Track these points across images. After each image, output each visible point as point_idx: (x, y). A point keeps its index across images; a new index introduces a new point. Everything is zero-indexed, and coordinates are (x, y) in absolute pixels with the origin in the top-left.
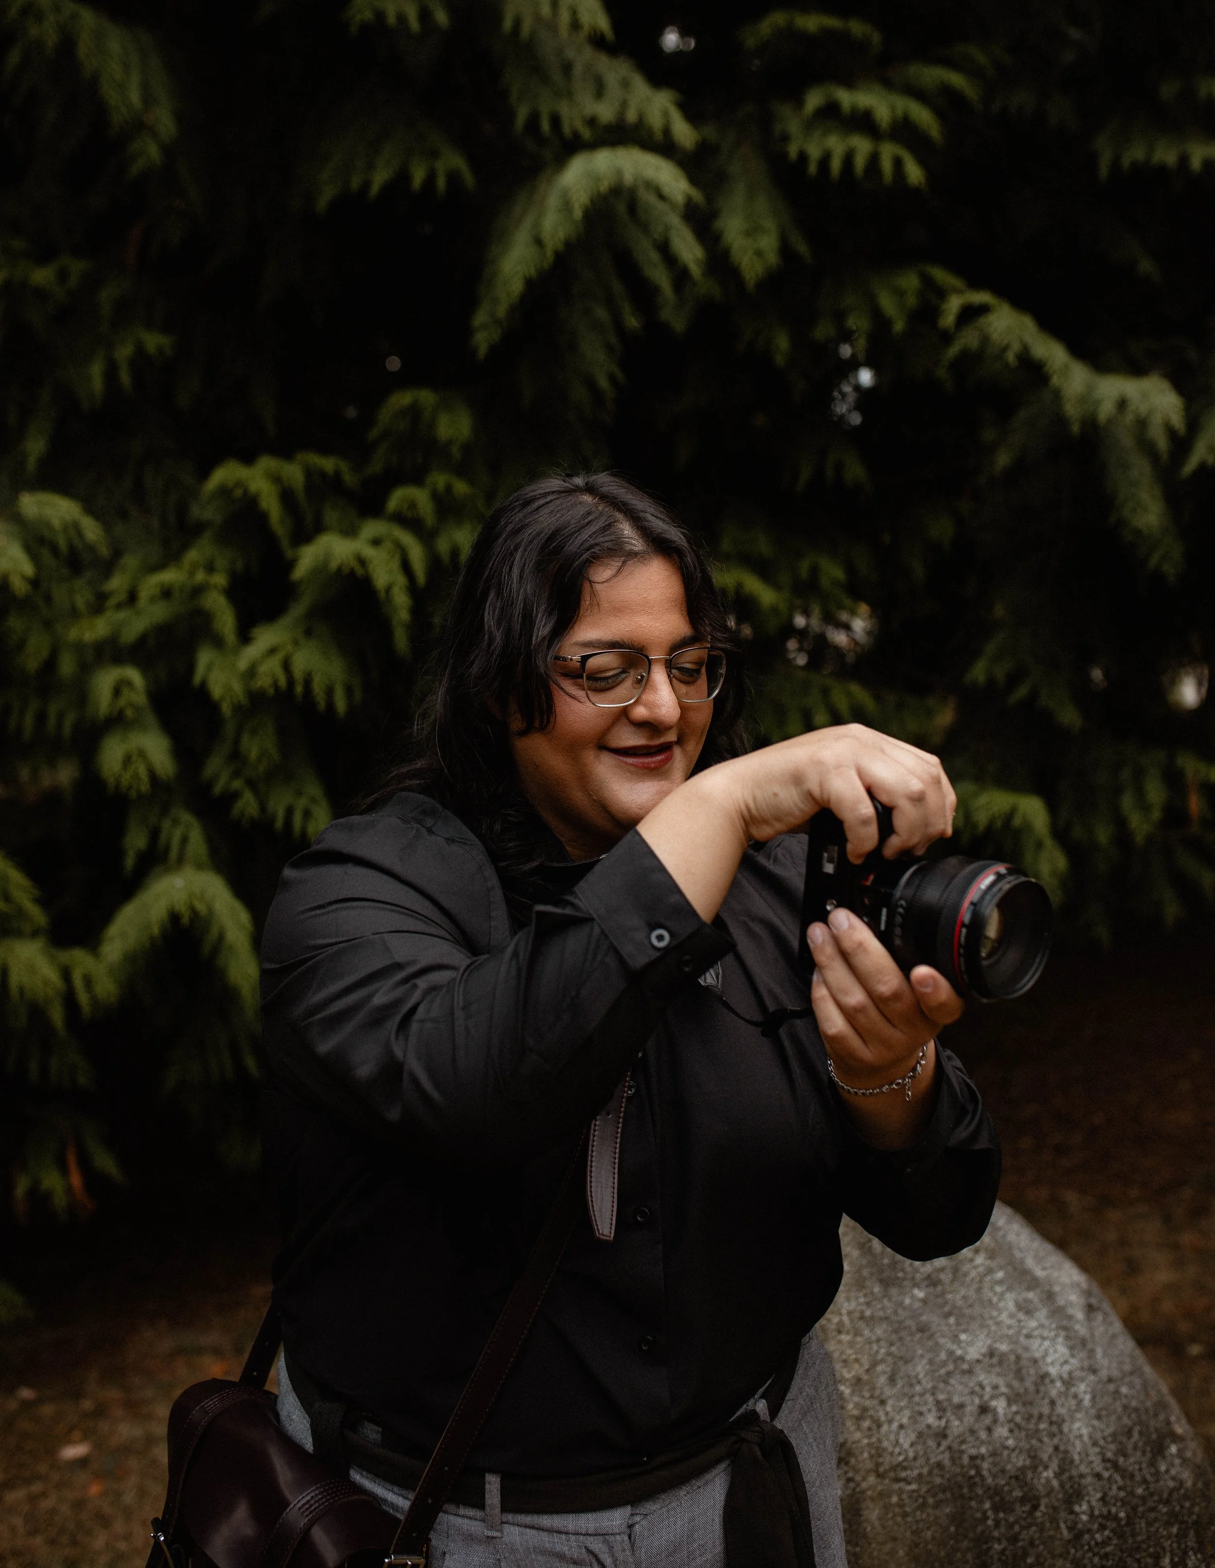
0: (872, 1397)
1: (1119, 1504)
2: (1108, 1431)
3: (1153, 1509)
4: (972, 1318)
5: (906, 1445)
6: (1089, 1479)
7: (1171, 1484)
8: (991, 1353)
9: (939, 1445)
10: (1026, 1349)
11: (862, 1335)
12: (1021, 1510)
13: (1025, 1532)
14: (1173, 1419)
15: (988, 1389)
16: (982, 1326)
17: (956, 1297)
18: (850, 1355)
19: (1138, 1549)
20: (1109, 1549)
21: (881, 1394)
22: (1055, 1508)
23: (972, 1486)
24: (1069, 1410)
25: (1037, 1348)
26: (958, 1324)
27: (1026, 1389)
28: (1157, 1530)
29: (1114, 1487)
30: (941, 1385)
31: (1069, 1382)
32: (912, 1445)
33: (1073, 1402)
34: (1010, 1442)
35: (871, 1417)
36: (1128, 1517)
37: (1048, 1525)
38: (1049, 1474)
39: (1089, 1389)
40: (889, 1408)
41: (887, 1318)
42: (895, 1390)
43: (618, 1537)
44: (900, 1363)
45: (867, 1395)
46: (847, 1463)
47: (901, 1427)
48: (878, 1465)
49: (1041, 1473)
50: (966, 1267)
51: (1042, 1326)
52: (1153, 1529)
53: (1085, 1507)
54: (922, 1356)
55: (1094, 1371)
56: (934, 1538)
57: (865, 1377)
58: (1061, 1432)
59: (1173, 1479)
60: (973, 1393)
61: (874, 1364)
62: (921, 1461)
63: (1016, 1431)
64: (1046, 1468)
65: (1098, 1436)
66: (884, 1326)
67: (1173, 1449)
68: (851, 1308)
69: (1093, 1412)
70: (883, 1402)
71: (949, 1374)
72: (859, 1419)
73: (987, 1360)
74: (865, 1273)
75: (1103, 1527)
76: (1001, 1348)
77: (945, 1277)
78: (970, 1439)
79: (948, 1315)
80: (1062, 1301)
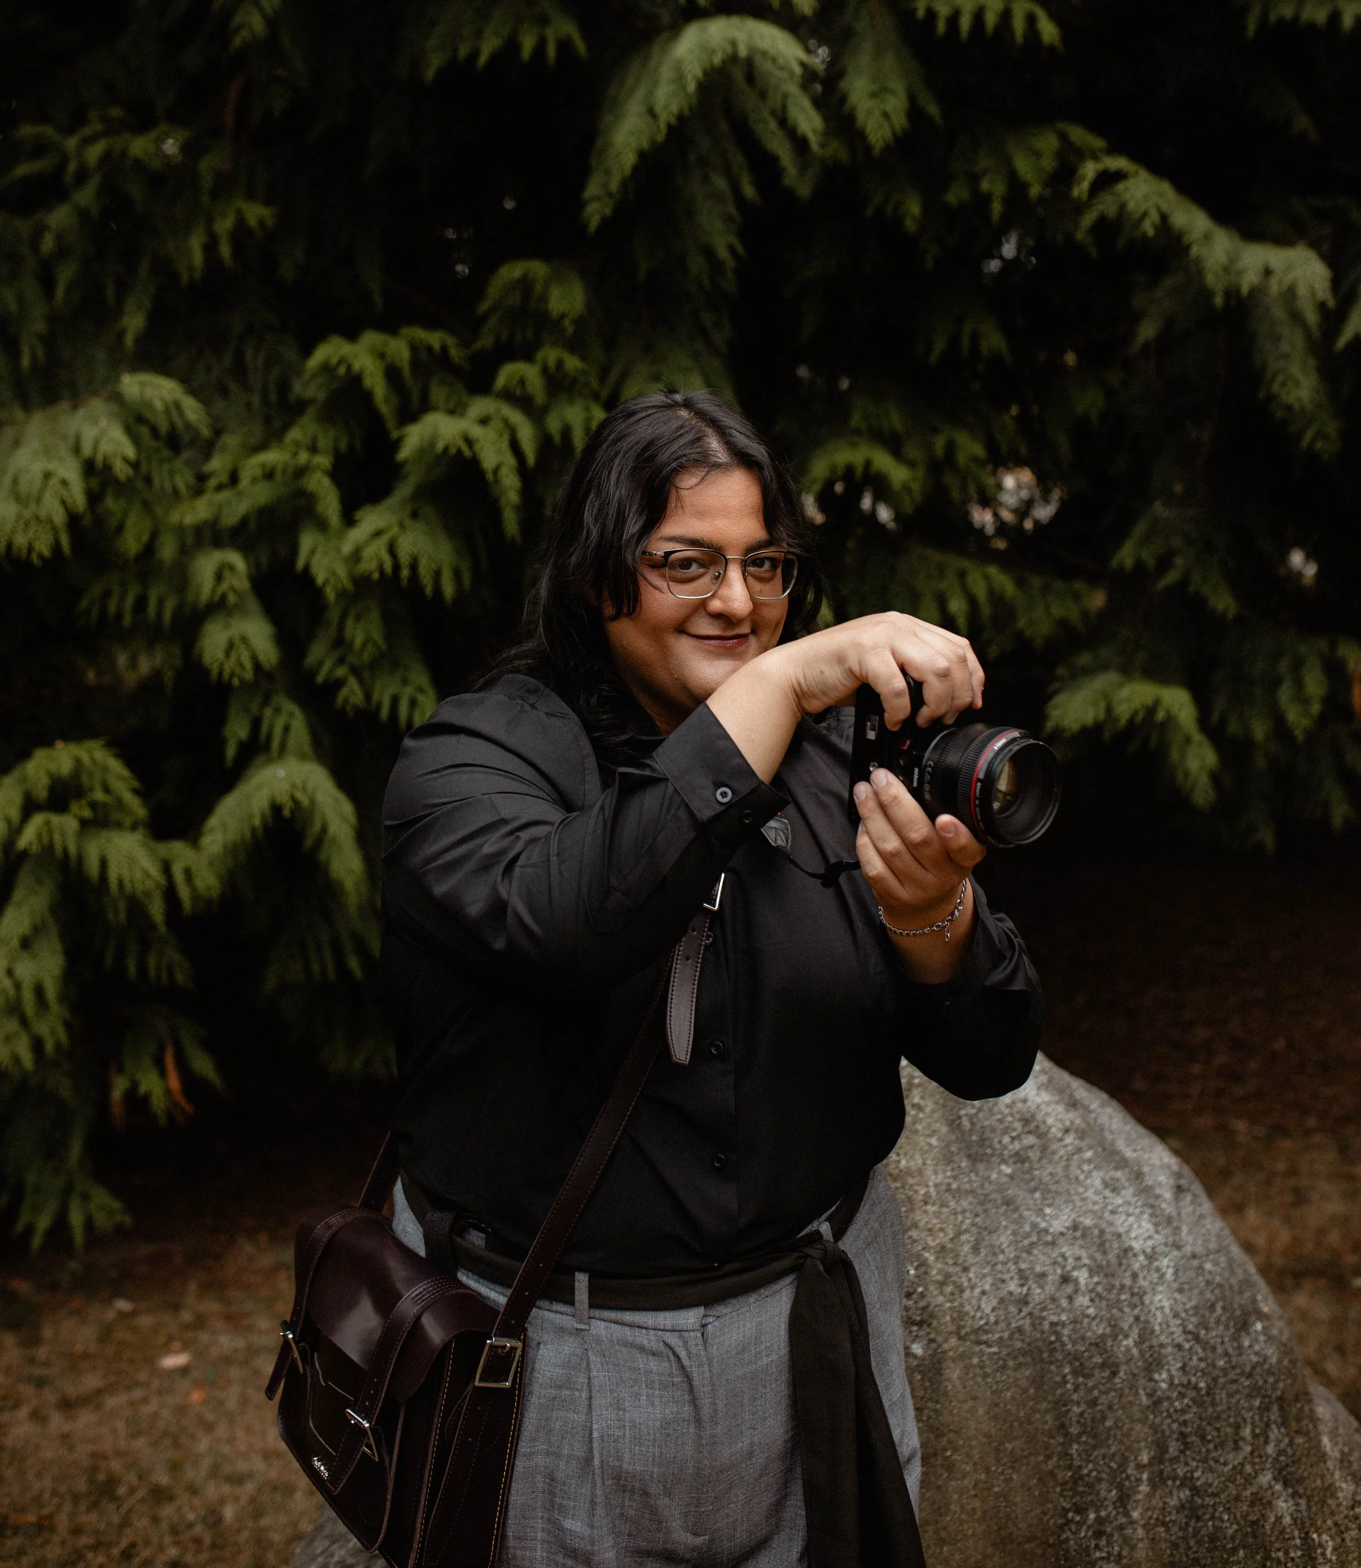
0: (955, 1264)
1: (1199, 1374)
2: (1189, 1305)
3: (1235, 1381)
4: (1058, 1193)
5: (988, 1310)
6: (1169, 1349)
7: (1255, 1359)
8: (1075, 1227)
10: (1111, 1224)
11: (947, 1206)
12: (1100, 1375)
13: (1104, 1397)
14: (1259, 1297)
15: (1071, 1260)
16: (1067, 1201)
17: (1043, 1173)
18: (935, 1225)
19: (1218, 1418)
20: (1187, 1417)
21: (965, 1261)
22: (1134, 1375)
23: (1053, 1351)
24: (1151, 1282)
25: (1121, 1223)
26: (1044, 1199)
27: (1109, 1261)
28: (1238, 1401)
29: (1195, 1358)
30: (1024, 1255)
31: (1151, 1256)
32: (993, 1310)
33: (1155, 1276)
34: (1091, 1311)
35: (954, 1283)
36: (1208, 1386)
37: (1127, 1391)
38: (1130, 1342)
39: (1172, 1264)
40: (971, 1275)
41: (972, 1191)
42: (978, 1259)
43: (692, 1334)
44: (985, 1233)
45: (951, 1262)
46: (929, 1325)
47: (984, 1293)
48: (960, 1328)
49: (1121, 1341)
50: (1054, 1147)
51: (1129, 1203)
52: (1233, 1401)
53: (1164, 1376)
55: (1179, 1248)
56: (1013, 1398)
57: (949, 1246)
58: (1143, 1303)
59: (1256, 1354)
60: (1055, 1263)
61: (958, 1234)
62: (1002, 1325)
63: (1097, 1300)
64: (1126, 1336)
65: (1180, 1308)
66: (970, 1199)
67: (1259, 1326)
68: (939, 1181)
69: (1175, 1285)
70: (966, 1270)
71: (1032, 1245)
72: (942, 1284)
73: (1070, 1233)
74: (954, 1148)
75: (1182, 1396)
76: (1085, 1223)
77: (1033, 1155)
78: (1050, 1307)
79: (1035, 1190)
80: (1149, 1181)
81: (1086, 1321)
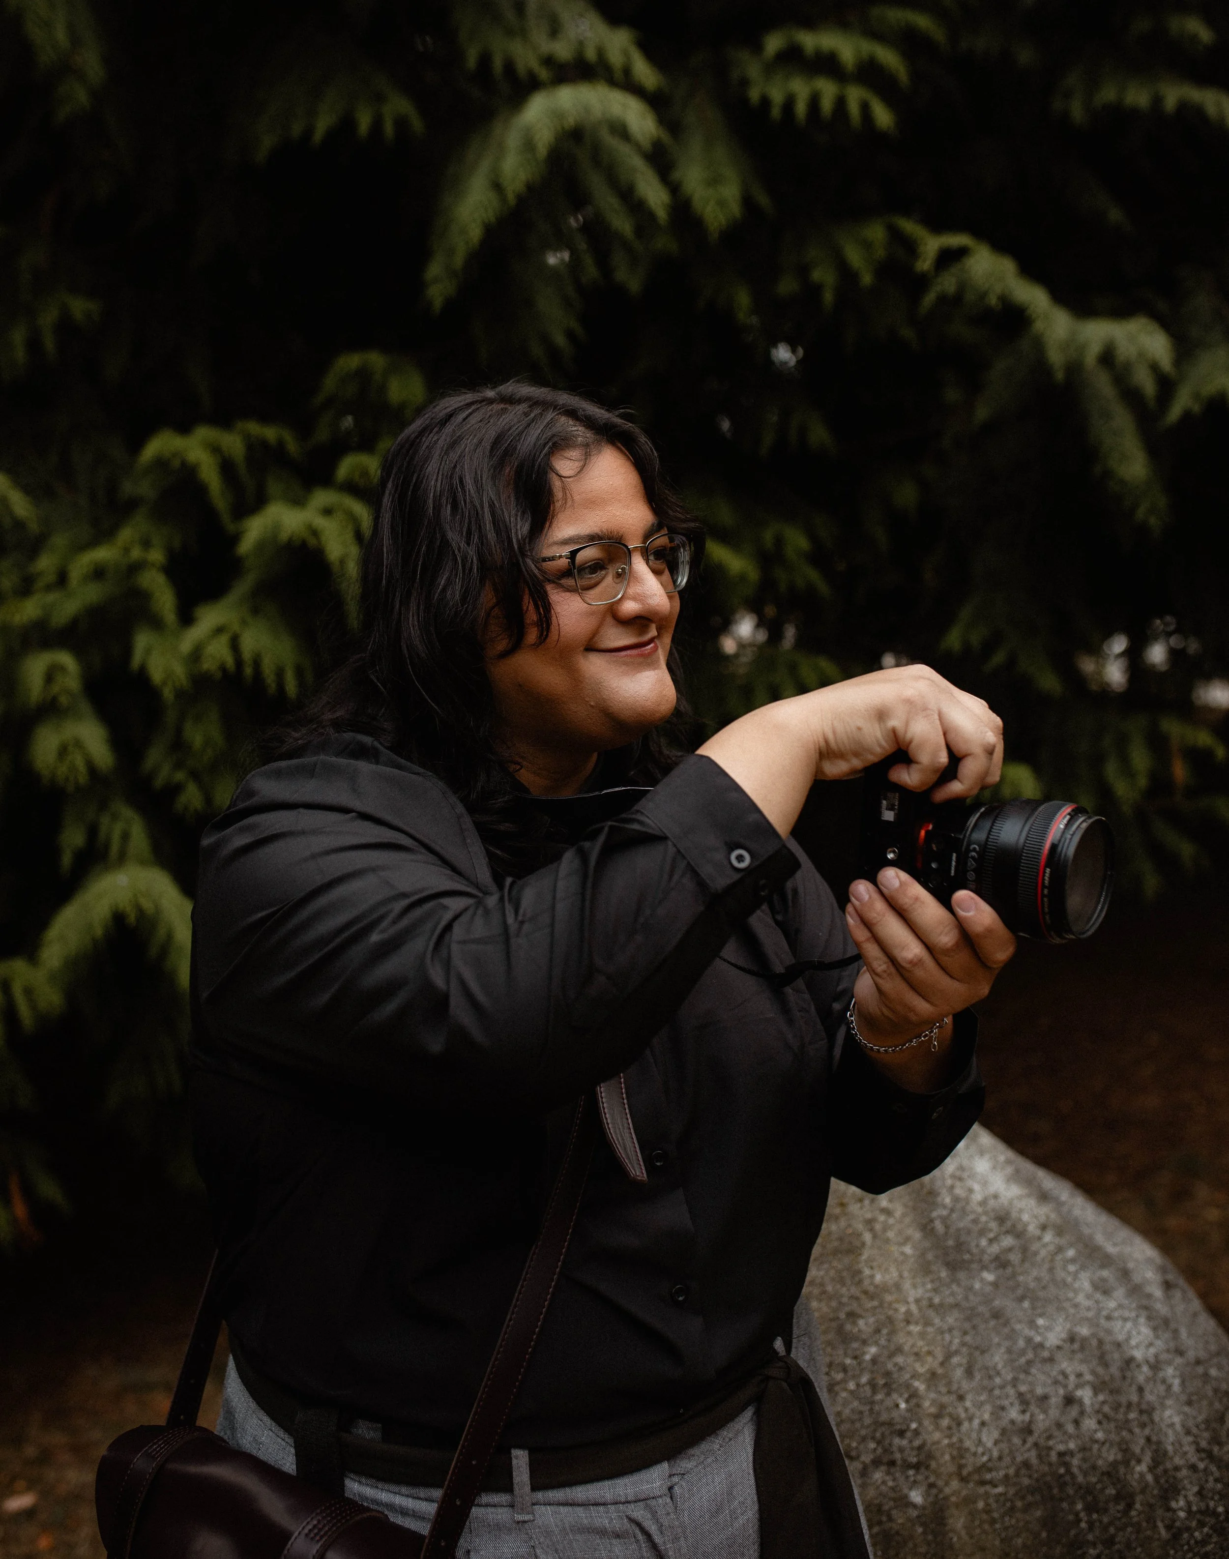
0: (949, 1392)
1: (1216, 1497)
2: (1200, 1418)
4: (1047, 1301)
5: (990, 1444)
6: (1184, 1472)
8: (1072, 1339)
9: (1024, 1441)
10: (1109, 1332)
11: (932, 1325)
12: (1116, 1509)
13: (1121, 1533)
15: (1072, 1378)
16: (1060, 1309)
17: (1028, 1278)
18: (921, 1347)
20: (1209, 1548)
21: (959, 1388)
22: (1151, 1506)
23: (1062, 1486)
24: (1158, 1396)
25: (1120, 1330)
26: (1034, 1308)
27: (1111, 1376)
29: (1211, 1479)
30: (1022, 1376)
31: (1156, 1366)
32: (996, 1443)
33: (1162, 1388)
34: (1100, 1435)
35: (950, 1415)
37: (1144, 1524)
38: (1142, 1468)
39: (1178, 1373)
40: (968, 1404)
41: (957, 1305)
42: (974, 1384)
44: (977, 1353)
45: (944, 1390)
46: (927, 1467)
48: (961, 1467)
49: (1134, 1468)
50: (1035, 1247)
51: (1120, 1306)
54: (999, 1345)
55: (1180, 1352)
56: (1024, 1545)
57: (940, 1371)
58: (1151, 1421)
60: (1056, 1382)
61: (948, 1356)
62: (1007, 1460)
63: (1105, 1422)
64: (1139, 1461)
65: (1190, 1423)
66: (956, 1314)
68: (918, 1296)
69: (1183, 1398)
70: (961, 1398)
71: (1029, 1363)
72: (938, 1416)
73: (1067, 1346)
74: (930, 1256)
75: (1201, 1524)
76: (1082, 1333)
77: (1015, 1258)
78: (1056, 1433)
79: (1021, 1299)
80: (1137, 1278)
81: (1096, 1447)
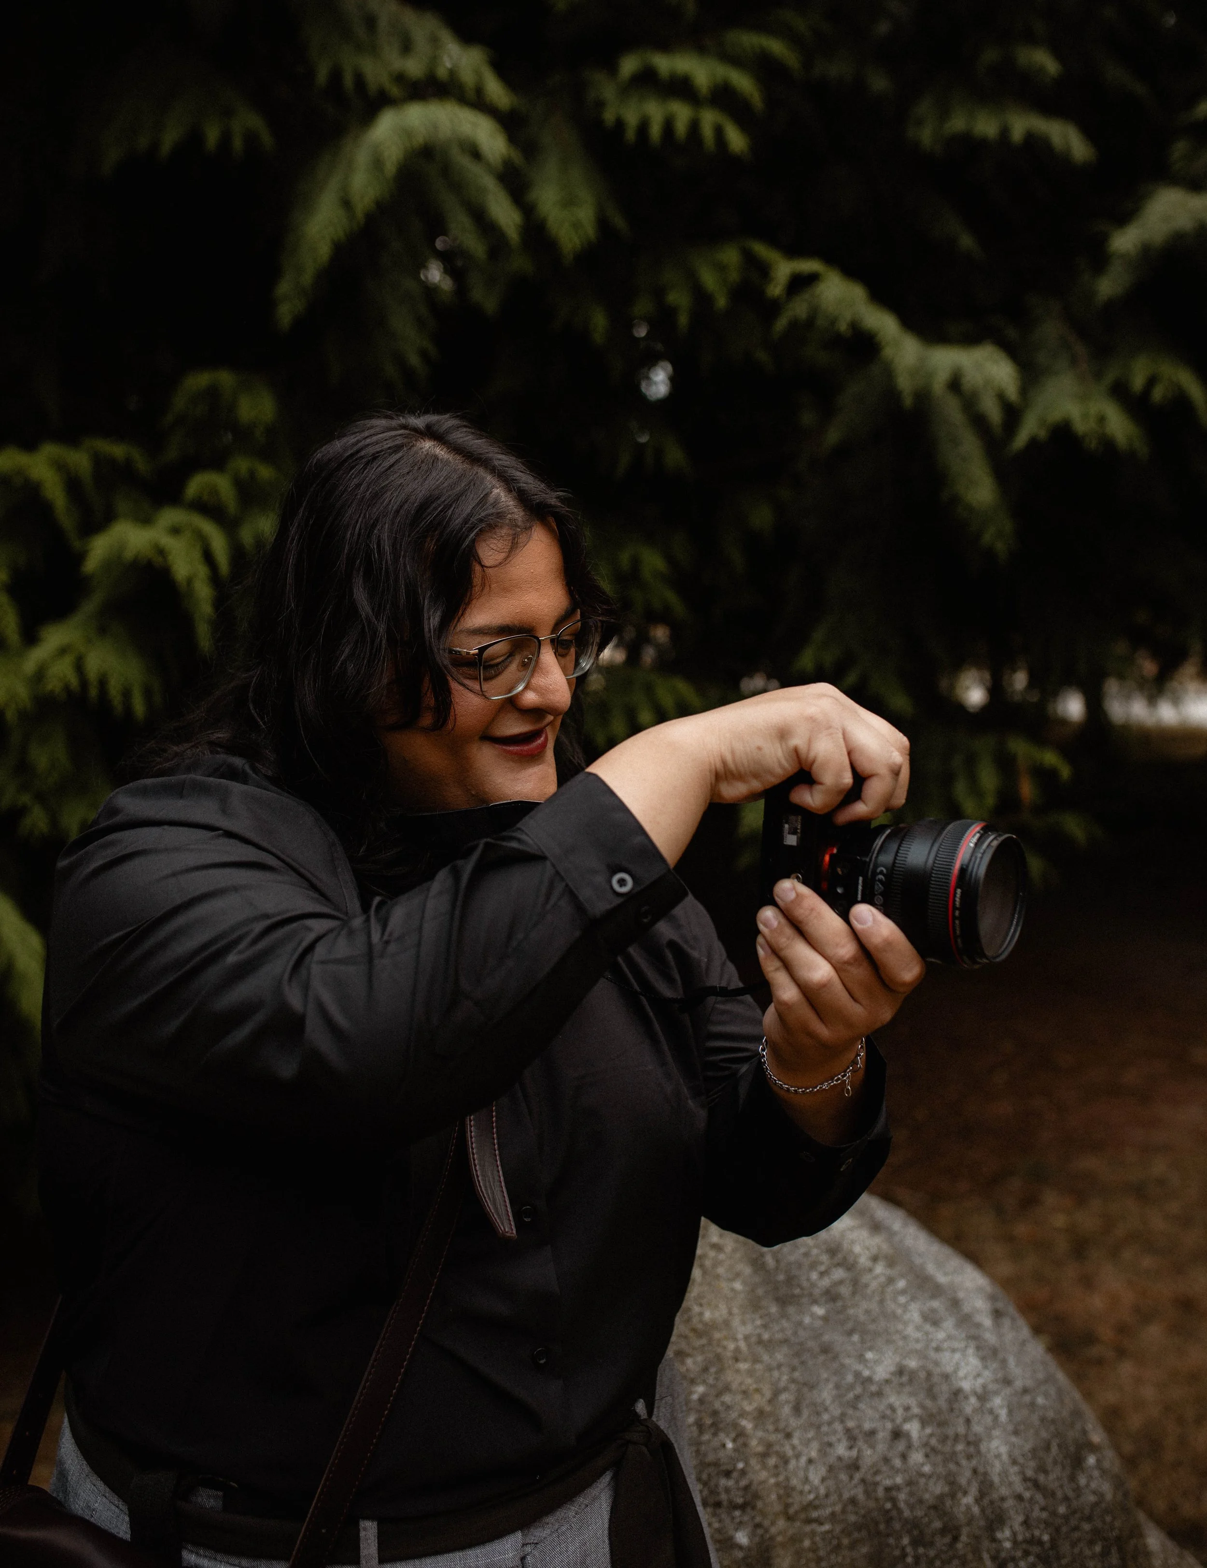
0: (777, 1430)
1: (1042, 1526)
2: (1028, 1447)
3: (1076, 1528)
4: (877, 1334)
5: (816, 1482)
6: (1010, 1503)
7: (1092, 1498)
8: (901, 1371)
9: (851, 1478)
10: (937, 1363)
11: (762, 1362)
12: (941, 1542)
14: (1089, 1427)
15: (900, 1412)
16: (889, 1342)
17: (859, 1310)
18: (750, 1385)
21: (787, 1426)
22: (977, 1538)
23: (889, 1521)
24: (986, 1428)
25: (948, 1361)
26: (863, 1341)
27: (939, 1408)
28: (1081, 1552)
29: (1037, 1508)
30: (850, 1412)
31: (983, 1397)
32: (823, 1480)
33: (989, 1419)
34: (927, 1469)
35: (777, 1453)
36: (1052, 1540)
37: (970, 1557)
38: (968, 1500)
39: (1006, 1403)
40: (795, 1441)
41: (786, 1341)
42: (801, 1421)
44: (805, 1390)
45: (771, 1428)
46: (754, 1508)
47: (810, 1461)
48: (787, 1506)
49: (960, 1500)
50: (866, 1278)
51: (950, 1337)
52: (1076, 1550)
53: (1007, 1533)
54: (827, 1380)
55: (1007, 1381)
57: (768, 1409)
58: (979, 1452)
59: (1094, 1493)
60: (884, 1417)
61: (776, 1393)
62: (834, 1498)
63: (933, 1455)
64: (965, 1493)
65: (1017, 1452)
66: (785, 1349)
67: (1091, 1460)
68: (748, 1332)
69: (1010, 1428)
70: (789, 1436)
71: (857, 1398)
72: (765, 1455)
73: (896, 1380)
74: (760, 1292)
75: (1026, 1553)
76: (910, 1365)
77: (845, 1290)
78: (884, 1469)
79: (850, 1333)
80: (966, 1308)
81: (922, 1481)
